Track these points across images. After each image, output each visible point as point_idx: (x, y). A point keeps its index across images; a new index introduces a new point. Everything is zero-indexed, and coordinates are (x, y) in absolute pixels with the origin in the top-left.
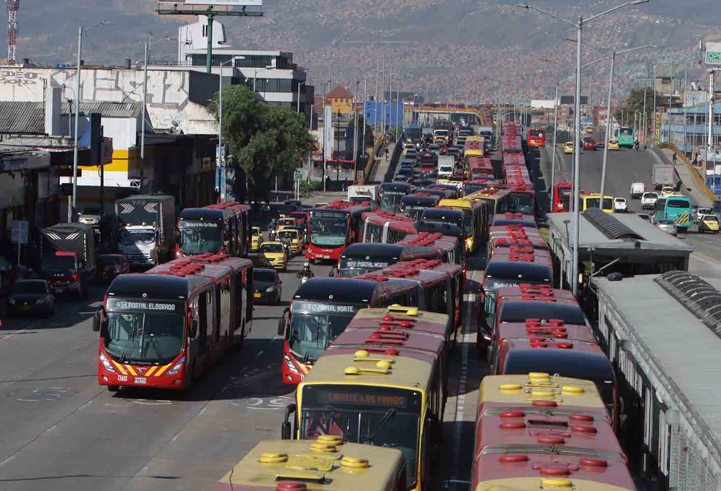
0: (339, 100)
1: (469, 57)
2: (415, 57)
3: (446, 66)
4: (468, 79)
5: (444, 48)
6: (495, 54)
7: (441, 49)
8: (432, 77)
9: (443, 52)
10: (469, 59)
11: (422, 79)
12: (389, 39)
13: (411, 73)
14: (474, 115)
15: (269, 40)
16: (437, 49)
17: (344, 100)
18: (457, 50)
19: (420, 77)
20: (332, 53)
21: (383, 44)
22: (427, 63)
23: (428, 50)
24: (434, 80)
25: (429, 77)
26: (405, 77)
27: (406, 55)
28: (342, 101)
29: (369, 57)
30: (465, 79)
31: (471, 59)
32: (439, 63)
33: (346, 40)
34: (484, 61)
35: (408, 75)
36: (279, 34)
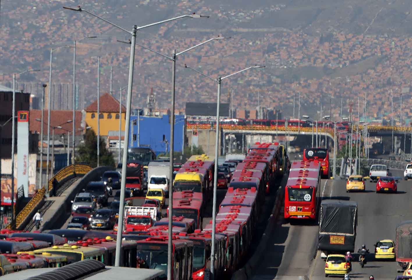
0: (105, 115)
1: (365, 52)
2: (284, 54)
3: (330, 65)
4: (362, 85)
5: (328, 38)
6: (404, 47)
7: (322, 41)
8: (310, 81)
9: (327, 44)
10: (365, 55)
11: (293, 86)
12: (243, 25)
13: (278, 77)
14: (328, 138)
15: (66, 27)
16: (317, 40)
17: (114, 115)
18: (348, 40)
19: (291, 83)
20: (159, 48)
21: (237, 33)
22: (302, 60)
23: (305, 43)
24: (313, 88)
25: (306, 81)
26: (270, 82)
27: (271, 49)
28: (110, 117)
29: (216, 53)
30: (358, 85)
31: (369, 54)
32: (320, 61)
33: (182, 28)
34: (386, 57)
35: (274, 79)
36: (80, 20)
